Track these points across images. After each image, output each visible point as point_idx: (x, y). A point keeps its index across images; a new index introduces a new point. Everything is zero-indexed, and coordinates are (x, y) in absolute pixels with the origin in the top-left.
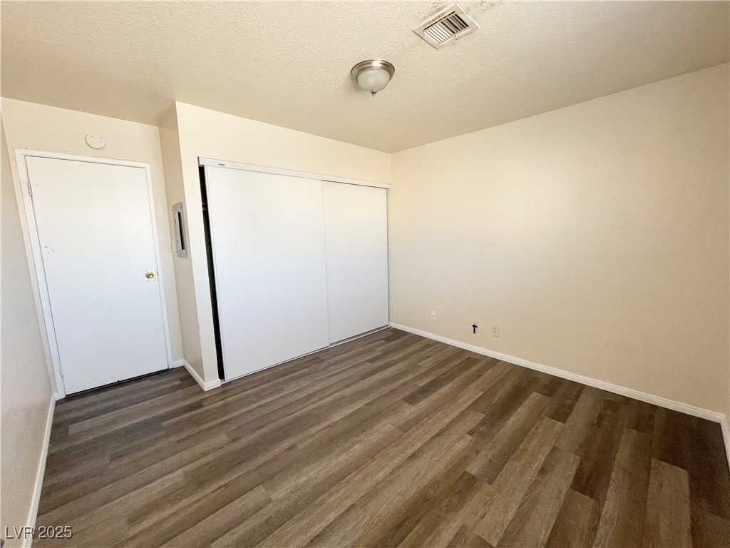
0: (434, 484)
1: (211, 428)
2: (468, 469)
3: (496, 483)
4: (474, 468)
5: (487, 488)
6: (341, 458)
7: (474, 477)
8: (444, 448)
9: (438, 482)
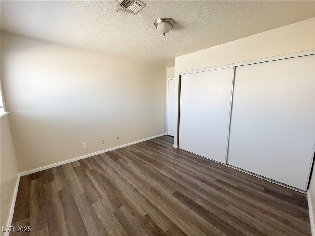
0: (120, 194)
1: (156, 152)
2: (123, 206)
3: (113, 215)
4: (123, 209)
5: (112, 211)
6: (139, 173)
7: (119, 207)
8: (138, 201)
9: (121, 195)
